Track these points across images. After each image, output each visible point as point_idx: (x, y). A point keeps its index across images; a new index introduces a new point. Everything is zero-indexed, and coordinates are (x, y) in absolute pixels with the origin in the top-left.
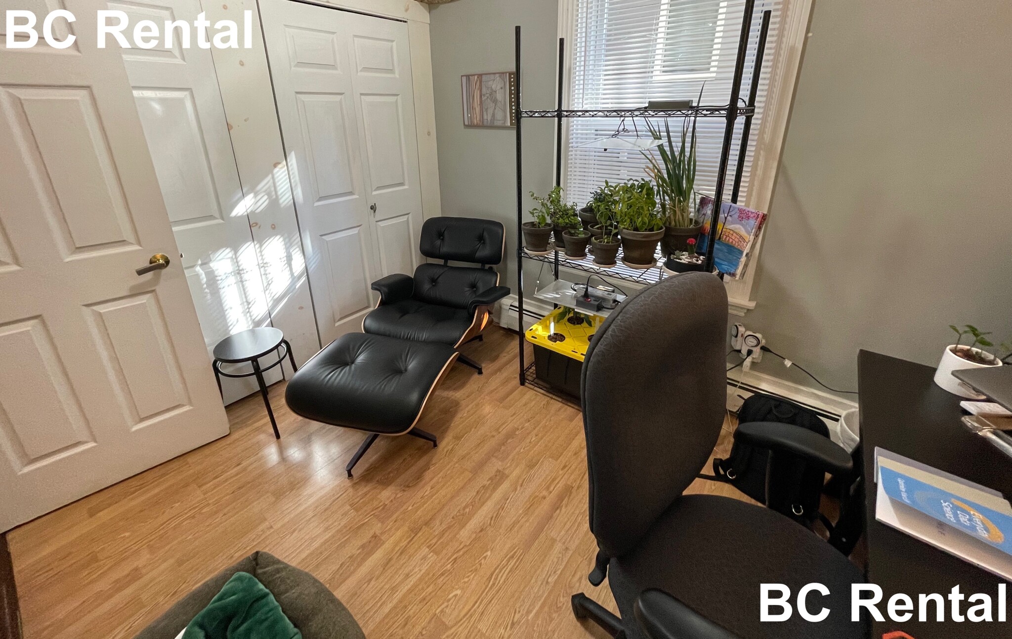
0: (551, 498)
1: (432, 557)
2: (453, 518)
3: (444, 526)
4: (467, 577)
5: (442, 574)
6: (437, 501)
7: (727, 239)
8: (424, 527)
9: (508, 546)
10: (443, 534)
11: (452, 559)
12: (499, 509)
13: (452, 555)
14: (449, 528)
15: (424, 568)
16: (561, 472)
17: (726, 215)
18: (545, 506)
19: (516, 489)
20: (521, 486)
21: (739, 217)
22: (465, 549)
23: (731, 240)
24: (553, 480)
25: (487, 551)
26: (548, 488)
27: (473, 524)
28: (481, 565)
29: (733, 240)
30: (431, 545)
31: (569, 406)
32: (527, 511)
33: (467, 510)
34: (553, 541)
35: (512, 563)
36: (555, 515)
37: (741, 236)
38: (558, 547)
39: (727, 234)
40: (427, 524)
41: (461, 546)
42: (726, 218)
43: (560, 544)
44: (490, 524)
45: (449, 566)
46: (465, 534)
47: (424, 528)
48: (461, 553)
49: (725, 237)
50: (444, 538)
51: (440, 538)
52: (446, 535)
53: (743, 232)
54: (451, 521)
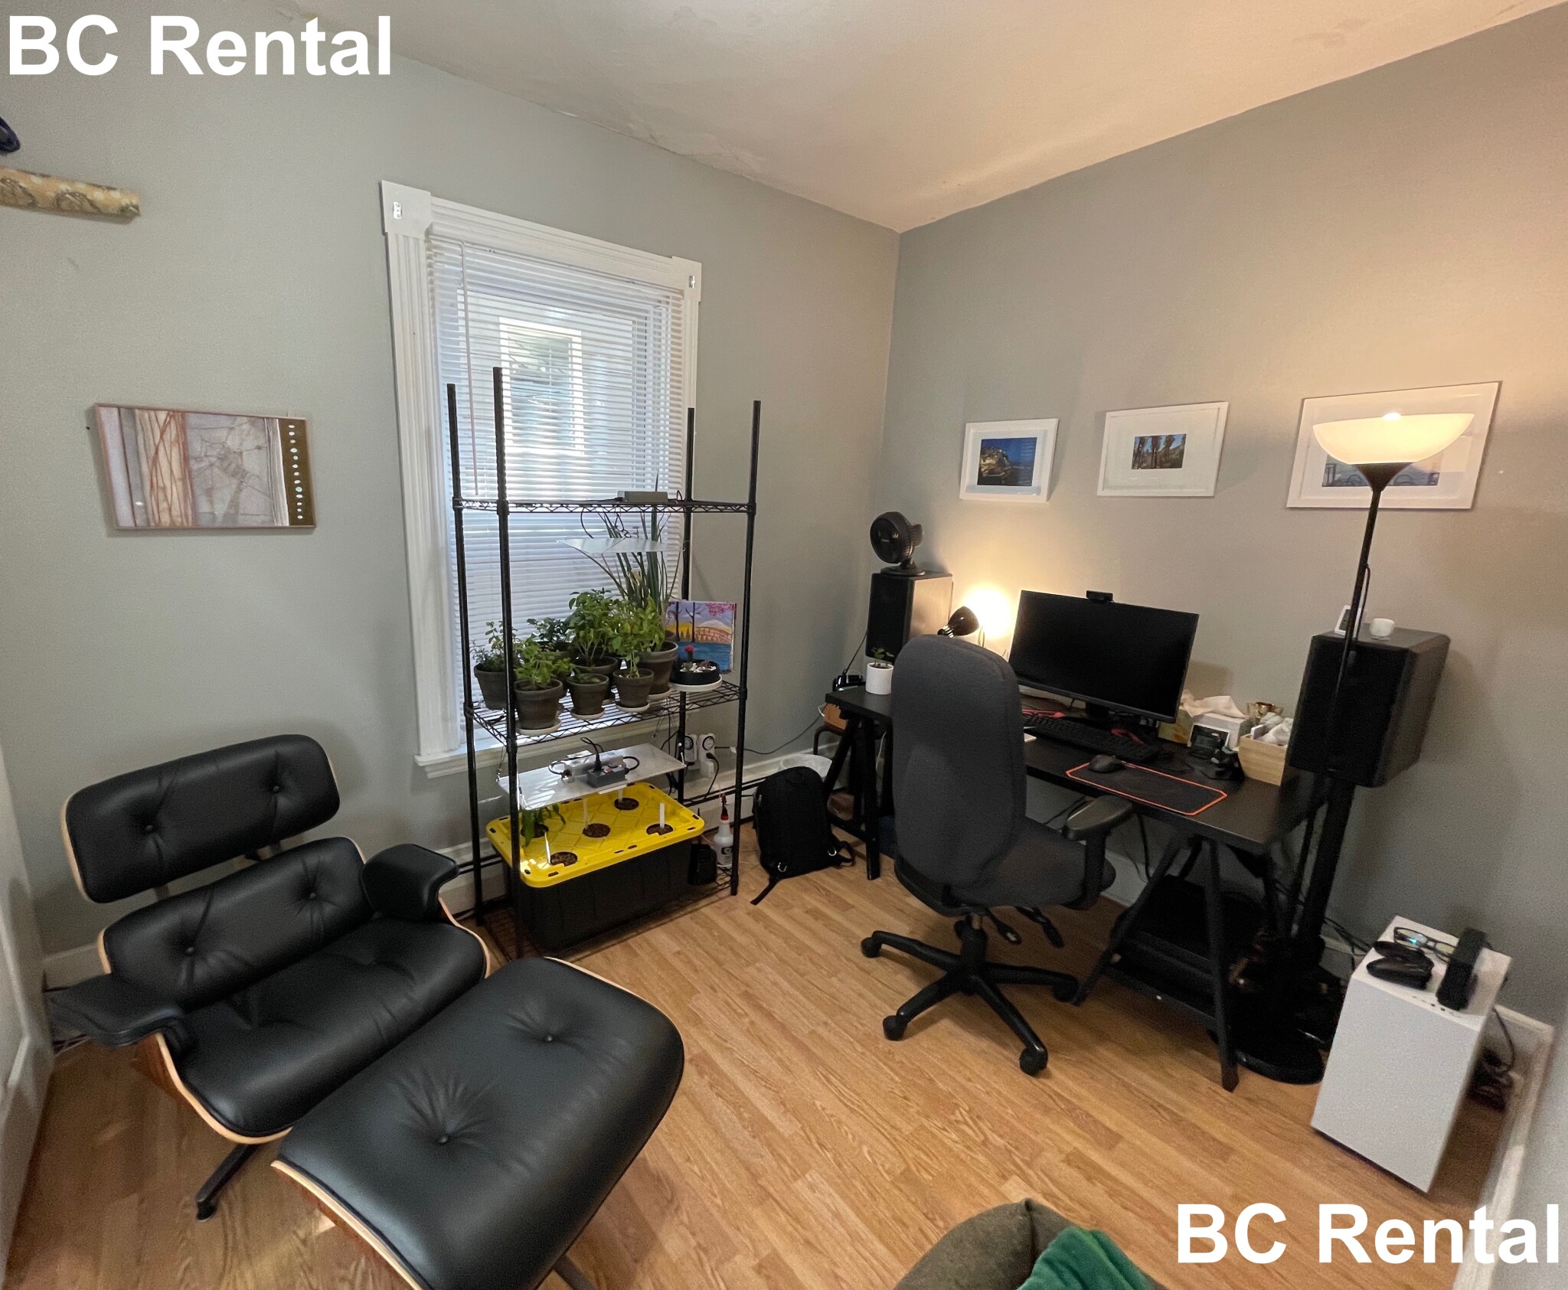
0: (754, 1016)
1: (812, 1176)
2: (754, 1137)
3: (765, 1151)
4: (847, 1134)
5: (840, 1165)
6: (717, 1156)
7: (705, 637)
8: (760, 1182)
9: (812, 1079)
10: (779, 1155)
11: (820, 1151)
12: (756, 1076)
13: (814, 1148)
14: (769, 1146)
15: (826, 1187)
16: (720, 995)
17: (692, 614)
18: (764, 1025)
19: (729, 1049)
20: (726, 1041)
21: (710, 612)
22: (808, 1130)
23: (709, 638)
24: (728, 1004)
25: (814, 1104)
26: (740, 1016)
27: (771, 1113)
28: (832, 1116)
29: (716, 637)
30: (793, 1176)
31: (608, 947)
32: (767, 1046)
33: (746, 1115)
34: (813, 1032)
35: (833, 1079)
36: (780, 1020)
37: (720, 631)
38: (821, 1030)
39: (702, 633)
40: (755, 1177)
41: (803, 1134)
42: (693, 617)
43: (819, 1028)
44: (777, 1092)
45: (829, 1155)
46: (785, 1126)
47: (763, 1182)
48: (812, 1136)
49: (700, 637)
50: (785, 1155)
51: (785, 1161)
52: (781, 1152)
53: (722, 626)
54: (760, 1141)
